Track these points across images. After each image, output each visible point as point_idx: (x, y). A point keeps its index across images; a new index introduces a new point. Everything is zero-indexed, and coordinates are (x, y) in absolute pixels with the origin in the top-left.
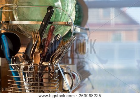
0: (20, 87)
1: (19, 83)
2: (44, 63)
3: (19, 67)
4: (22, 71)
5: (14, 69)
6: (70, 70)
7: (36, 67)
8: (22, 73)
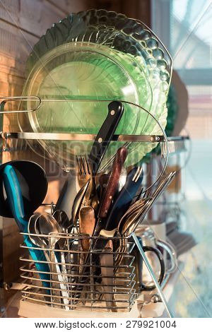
0: (48, 285)
1: (48, 277)
2: (103, 233)
3: (46, 239)
4: (52, 249)
5: (34, 246)
6: (153, 238)
7: (84, 241)
8: (53, 254)
